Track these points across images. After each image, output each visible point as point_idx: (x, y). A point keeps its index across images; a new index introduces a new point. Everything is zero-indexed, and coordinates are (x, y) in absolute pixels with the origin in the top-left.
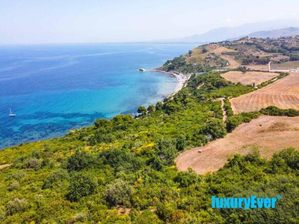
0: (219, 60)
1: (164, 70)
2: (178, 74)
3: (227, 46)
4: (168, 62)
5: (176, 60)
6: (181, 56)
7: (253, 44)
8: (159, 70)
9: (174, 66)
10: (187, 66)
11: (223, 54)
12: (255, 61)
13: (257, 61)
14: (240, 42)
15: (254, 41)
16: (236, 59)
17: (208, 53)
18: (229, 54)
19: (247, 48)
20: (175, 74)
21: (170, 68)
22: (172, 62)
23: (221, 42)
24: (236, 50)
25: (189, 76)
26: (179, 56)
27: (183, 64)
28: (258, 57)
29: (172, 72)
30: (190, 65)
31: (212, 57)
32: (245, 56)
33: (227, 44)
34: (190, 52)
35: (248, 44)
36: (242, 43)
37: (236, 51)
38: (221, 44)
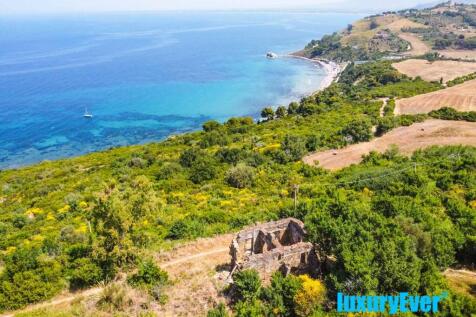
0: (396, 40)
1: (304, 55)
2: (327, 63)
3: (413, 18)
4: (313, 43)
5: (325, 39)
6: (335, 34)
7: (458, 14)
8: (297, 55)
9: (322, 50)
10: (343, 50)
11: (403, 31)
12: (456, 44)
13: (460, 44)
14: (436, 10)
15: (461, 10)
16: (425, 39)
17: (378, 29)
18: (415, 31)
19: (446, 21)
20: (322, 63)
21: (316, 54)
22: (319, 42)
23: (403, 12)
24: (426, 24)
25: (345, 65)
26: (331, 34)
27: (336, 47)
28: (462, 37)
29: (317, 59)
30: (348, 48)
31: (385, 35)
32: (440, 35)
33: (412, 14)
34: (350, 28)
35: (449, 14)
36: (439, 13)
37: (426, 27)
38: (402, 14)
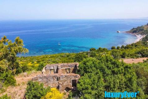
1: (130, 32)
2: (138, 35)
4: (134, 29)
5: (138, 27)
8: (127, 32)
10: (144, 31)
21: (134, 32)
22: (136, 28)
25: (145, 36)
26: (141, 26)
27: (142, 30)
29: (135, 34)
